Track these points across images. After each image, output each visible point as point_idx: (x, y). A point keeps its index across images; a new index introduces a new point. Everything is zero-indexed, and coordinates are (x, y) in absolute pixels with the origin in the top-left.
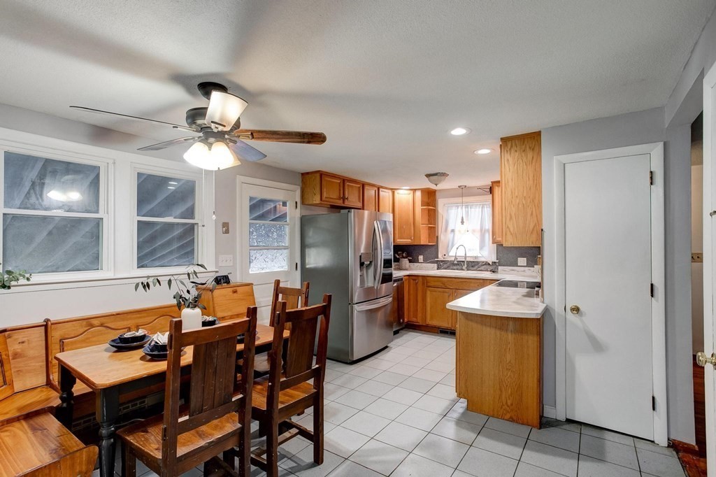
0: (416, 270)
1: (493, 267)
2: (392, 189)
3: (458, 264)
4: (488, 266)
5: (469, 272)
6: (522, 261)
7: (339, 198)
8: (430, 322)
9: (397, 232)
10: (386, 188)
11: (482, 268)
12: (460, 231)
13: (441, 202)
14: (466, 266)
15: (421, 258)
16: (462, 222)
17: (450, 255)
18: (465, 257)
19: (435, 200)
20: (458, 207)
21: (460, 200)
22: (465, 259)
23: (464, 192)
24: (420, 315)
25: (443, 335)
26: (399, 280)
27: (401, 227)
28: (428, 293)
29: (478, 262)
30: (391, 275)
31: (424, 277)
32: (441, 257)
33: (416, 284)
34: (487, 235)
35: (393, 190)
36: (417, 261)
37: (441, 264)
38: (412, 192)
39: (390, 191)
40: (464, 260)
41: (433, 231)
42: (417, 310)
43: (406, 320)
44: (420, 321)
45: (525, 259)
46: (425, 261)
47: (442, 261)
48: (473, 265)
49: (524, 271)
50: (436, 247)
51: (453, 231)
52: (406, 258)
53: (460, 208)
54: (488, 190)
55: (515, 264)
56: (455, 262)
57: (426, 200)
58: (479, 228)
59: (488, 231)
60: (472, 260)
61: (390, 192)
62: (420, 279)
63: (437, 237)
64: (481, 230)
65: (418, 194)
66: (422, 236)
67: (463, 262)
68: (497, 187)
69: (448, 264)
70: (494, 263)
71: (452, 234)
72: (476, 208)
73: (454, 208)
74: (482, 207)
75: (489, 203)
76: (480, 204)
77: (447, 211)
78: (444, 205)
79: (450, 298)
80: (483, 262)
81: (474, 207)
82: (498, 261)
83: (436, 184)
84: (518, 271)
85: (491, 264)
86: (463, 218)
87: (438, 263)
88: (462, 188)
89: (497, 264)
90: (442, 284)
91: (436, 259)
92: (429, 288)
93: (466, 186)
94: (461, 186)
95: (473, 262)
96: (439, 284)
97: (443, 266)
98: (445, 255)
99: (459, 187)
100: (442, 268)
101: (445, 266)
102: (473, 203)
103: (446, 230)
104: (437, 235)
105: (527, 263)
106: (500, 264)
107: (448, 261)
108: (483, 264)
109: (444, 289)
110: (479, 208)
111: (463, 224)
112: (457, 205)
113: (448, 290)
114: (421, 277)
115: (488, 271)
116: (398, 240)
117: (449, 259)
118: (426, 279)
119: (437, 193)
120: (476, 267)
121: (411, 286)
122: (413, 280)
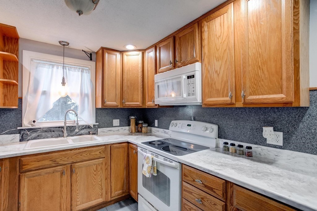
4: (89, 130)
5: (71, 138)
6: (116, 122)
11: (82, 132)
14: (65, 131)
16: (63, 83)
19: (18, 50)
20: (53, 66)
22: (65, 124)
23: (65, 50)
29: (78, 127)
32: (26, 124)
37: (28, 134)
45: (118, 120)
47: (29, 130)
48: (73, 130)
49: (118, 130)
51: (44, 93)
53: (55, 68)
54: (89, 55)
55: (111, 125)
58: (79, 92)
59: (87, 95)
63: (21, 99)
64: (81, 94)
67: (62, 127)
68: (107, 54)
69: (38, 132)
70: (94, 125)
71: (44, 97)
72: (75, 71)
73: (47, 66)
74: (82, 71)
75: (88, 69)
76: (79, 68)
77: (37, 68)
78: (32, 60)
79: (65, 177)
80: (83, 126)
81: (72, 70)
82: (98, 124)
83: (80, 12)
84: (114, 131)
85: (92, 127)
86: (63, 78)
87: (22, 133)
88: (64, 44)
89: (97, 127)
90: (51, 162)
91: (19, 128)
92: (27, 173)
93: (68, 44)
94: (62, 42)
95: (72, 126)
96: (47, 163)
97: (30, 135)
98: (34, 122)
99: (60, 42)
100: (29, 138)
101: (34, 135)
102: (71, 65)
103: (36, 90)
104: (19, 95)
105: (120, 123)
106: (99, 127)
107: (41, 128)
108: (83, 128)
109: (54, 168)
110: (79, 71)
111: (64, 86)
112: (52, 64)
113: (61, 167)
114: (7, 161)
115: (89, 134)
117: (41, 126)
118: (21, 162)
119: (20, 42)
120: (75, 132)
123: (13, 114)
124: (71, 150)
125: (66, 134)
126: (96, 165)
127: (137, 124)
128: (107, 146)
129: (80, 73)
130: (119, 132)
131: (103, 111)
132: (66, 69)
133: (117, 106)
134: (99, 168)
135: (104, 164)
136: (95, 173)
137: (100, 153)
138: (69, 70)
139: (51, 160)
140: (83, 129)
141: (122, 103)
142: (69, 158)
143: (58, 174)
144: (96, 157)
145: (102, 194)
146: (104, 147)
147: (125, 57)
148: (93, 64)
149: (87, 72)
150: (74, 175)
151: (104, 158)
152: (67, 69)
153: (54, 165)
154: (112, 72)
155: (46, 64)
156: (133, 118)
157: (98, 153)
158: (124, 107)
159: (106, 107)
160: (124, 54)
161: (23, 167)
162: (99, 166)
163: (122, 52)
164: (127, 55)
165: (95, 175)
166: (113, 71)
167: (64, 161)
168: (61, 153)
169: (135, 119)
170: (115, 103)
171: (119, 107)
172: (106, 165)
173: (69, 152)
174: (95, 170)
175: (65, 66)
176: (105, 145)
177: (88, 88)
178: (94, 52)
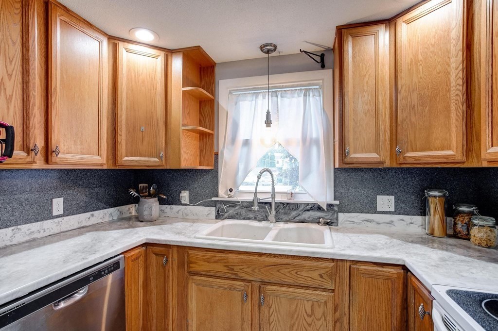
0: (175, 219)
1: (329, 215)
4: (319, 214)
6: (386, 202)
11: (305, 216)
12: (262, 141)
13: (224, 87)
14: (274, 212)
15: (185, 195)
16: (268, 123)
18: (273, 193)
19: (214, 83)
20: (257, 95)
21: (262, 80)
22: (273, 197)
23: (271, 61)
28: (193, 291)
29: (297, 206)
31: (183, 249)
32: (223, 194)
33: (164, 264)
34: (314, 150)
37: (224, 209)
38: (162, 55)
40: (270, 200)
41: (207, 139)
45: (392, 198)
46: (193, 201)
47: (226, 202)
49: (391, 222)
50: (214, 173)
51: (247, 143)
53: (260, 97)
54: (318, 59)
55: (371, 208)
58: (299, 136)
59: (317, 142)
60: (285, 200)
62: (174, 256)
63: (217, 155)
64: (304, 139)
65: (177, 64)
66: (183, 151)
67: (270, 204)
69: (237, 208)
70: (330, 206)
71: (245, 149)
72: (293, 97)
73: (249, 98)
74: (305, 95)
75: (318, 87)
76: (301, 89)
77: (236, 104)
78: (230, 93)
79: (248, 305)
80: (308, 204)
81: (288, 96)
82: (337, 202)
84: (378, 223)
85: (325, 208)
86: (268, 113)
87: (218, 206)
88: (268, 49)
89: (336, 208)
90: (225, 270)
91: (214, 199)
92: (195, 277)
93: (275, 47)
94: (266, 45)
95: (288, 204)
96: (220, 268)
97: (227, 211)
98: (231, 190)
99: (261, 48)
100: (226, 215)
101: (232, 211)
102: (286, 87)
103: (234, 140)
104: (215, 150)
105: (396, 206)
106: (342, 209)
107: (238, 202)
108: (308, 208)
109: (231, 282)
110: (299, 96)
111: (270, 126)
112: (255, 91)
113: (241, 283)
114: (175, 251)
115: (319, 223)
116: (126, 158)
117: (240, 198)
118: (188, 255)
119: (217, 70)
120: (294, 213)
121: (153, 270)
122: (156, 254)
123: (209, 177)
124: (260, 254)
125: (271, 216)
126: (310, 303)
129: (302, 99)
130: (393, 229)
131: (352, 175)
132: (277, 97)
133: (382, 163)
134: (319, 312)
135: (330, 305)
136: (309, 320)
137: (321, 276)
138: (282, 97)
139: (225, 266)
140: (308, 210)
141: (394, 155)
142: (257, 271)
143: (238, 295)
144: (310, 283)
146: (331, 264)
147: (403, 28)
148: (327, 74)
149: (317, 94)
150: (264, 309)
151: (333, 291)
152: (279, 96)
153: (230, 276)
154: (366, 79)
155: (249, 95)
156: (435, 197)
157: (315, 275)
158: (401, 164)
159: (352, 166)
160: (400, 21)
161: (191, 265)
162: (319, 306)
163: (393, 21)
164: (408, 22)
165: (310, 325)
166: (367, 76)
167: (246, 273)
168: (242, 257)
169: (443, 199)
170: (375, 155)
171: (387, 165)
172: (336, 310)
173: (256, 258)
174: (309, 311)
175: (276, 92)
176: (333, 260)
177: (317, 128)
178: (328, 50)
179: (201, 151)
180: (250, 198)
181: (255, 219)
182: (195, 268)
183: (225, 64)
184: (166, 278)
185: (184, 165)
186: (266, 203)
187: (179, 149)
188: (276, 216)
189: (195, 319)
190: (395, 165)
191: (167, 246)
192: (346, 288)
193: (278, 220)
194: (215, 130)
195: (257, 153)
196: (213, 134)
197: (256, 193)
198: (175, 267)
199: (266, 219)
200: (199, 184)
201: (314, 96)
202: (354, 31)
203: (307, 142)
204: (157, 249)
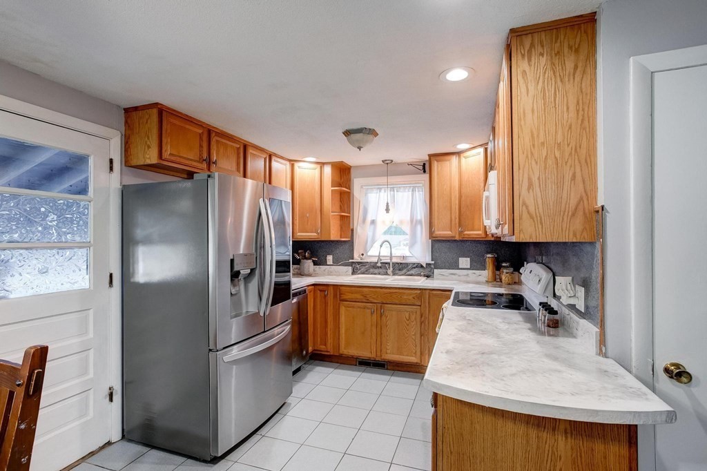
0: (323, 275)
1: (426, 270)
2: (290, 161)
3: (381, 267)
4: (421, 270)
5: (396, 277)
6: (464, 262)
7: (201, 160)
8: (345, 351)
9: (297, 222)
10: (282, 158)
11: (412, 272)
12: (384, 222)
13: (358, 183)
14: (391, 269)
15: (330, 258)
16: (387, 210)
17: (369, 254)
18: (391, 257)
19: (350, 180)
20: (380, 189)
21: (383, 180)
22: (391, 259)
23: (389, 168)
24: (330, 341)
25: (363, 368)
26: (301, 293)
27: (302, 216)
28: (343, 310)
29: (407, 264)
30: (288, 284)
31: (337, 287)
32: (357, 258)
33: (325, 296)
34: (419, 228)
35: (292, 162)
36: (324, 263)
37: (358, 268)
38: (319, 166)
39: (288, 163)
40: (389, 261)
41: (346, 221)
42: (326, 334)
43: (310, 349)
44: (329, 348)
45: (469, 259)
46: (336, 262)
47: (359, 263)
48: (401, 267)
49: (468, 275)
50: (351, 243)
51: (373, 222)
52: (310, 259)
53: (383, 191)
54: (421, 168)
55: (455, 266)
56: (379, 265)
57: (337, 179)
58: (408, 218)
59: (420, 222)
60: (399, 261)
61: (288, 165)
62: (331, 290)
63: (352, 230)
64: (412, 221)
65: (328, 170)
66: (332, 228)
67: (388, 263)
68: (435, 162)
69: (367, 267)
70: (428, 265)
71: (372, 226)
72: (405, 191)
73: (375, 191)
74: (413, 191)
75: (420, 185)
76: (410, 186)
77: (366, 195)
78: (362, 187)
79: (374, 316)
80: (414, 264)
81: (402, 190)
82: (433, 262)
83: (360, 148)
84: (460, 276)
85: (425, 266)
86: (387, 204)
87: (354, 265)
88: (388, 163)
89: (432, 266)
90: (362, 297)
91: (350, 261)
92: (344, 303)
93: (392, 161)
94: (385, 160)
95: (401, 263)
96: (358, 296)
97: (360, 269)
98: (363, 255)
99: (383, 161)
100: (359, 272)
101: (363, 269)
102: (399, 184)
103: (364, 220)
104: (351, 227)
105: (471, 264)
106: (436, 267)
107: (368, 263)
108: (414, 266)
109: (365, 304)
110: (409, 191)
111: (388, 213)
112: (379, 187)
113: (371, 304)
114: (332, 288)
115: (421, 276)
116: (299, 234)
117: (369, 260)
118: (340, 290)
119: (352, 171)
120: (405, 271)
121: (318, 300)
122: (321, 291)
123: (347, 246)
125: (390, 271)
126: (408, 313)
127: (498, 267)
128: (424, 291)
129: (410, 193)
130: (469, 279)
131: (443, 244)
132: (394, 191)
133: (455, 237)
134: (413, 317)
135: (418, 313)
136: (408, 322)
137: (414, 298)
138: (397, 191)
140: (414, 268)
141: (461, 233)
142: (379, 297)
143: (368, 311)
144: (409, 302)
145: (416, 352)
146: (419, 292)
147: (463, 160)
148: (426, 176)
149: (420, 190)
150: (384, 318)
151: (420, 306)
153: (365, 301)
155: (375, 189)
156: (489, 258)
157: (411, 297)
160: (462, 155)
161: (342, 296)
162: (413, 314)
163: (458, 154)
164: (465, 158)
165: (408, 325)
167: (374, 298)
169: (494, 259)
171: (457, 238)
172: (421, 317)
173: (379, 290)
174: (408, 318)
175: (393, 188)
176: (420, 289)
177: (421, 213)
178: (426, 161)
179: (341, 228)
180: (375, 260)
181: (379, 274)
182: (344, 297)
183: (357, 167)
184: (326, 304)
185: (333, 238)
186: (386, 263)
187: (330, 227)
188: (393, 272)
189: (344, 326)
190: (461, 239)
191: (327, 285)
192: (427, 305)
193: (394, 274)
194: (351, 213)
195: (381, 228)
196: (349, 216)
197: (379, 256)
198: (332, 298)
199: (386, 274)
200: (340, 251)
201: (419, 191)
202: (438, 158)
203: (414, 223)
204: (321, 288)
